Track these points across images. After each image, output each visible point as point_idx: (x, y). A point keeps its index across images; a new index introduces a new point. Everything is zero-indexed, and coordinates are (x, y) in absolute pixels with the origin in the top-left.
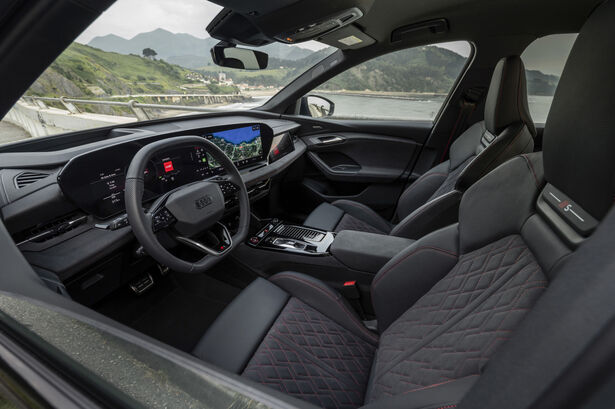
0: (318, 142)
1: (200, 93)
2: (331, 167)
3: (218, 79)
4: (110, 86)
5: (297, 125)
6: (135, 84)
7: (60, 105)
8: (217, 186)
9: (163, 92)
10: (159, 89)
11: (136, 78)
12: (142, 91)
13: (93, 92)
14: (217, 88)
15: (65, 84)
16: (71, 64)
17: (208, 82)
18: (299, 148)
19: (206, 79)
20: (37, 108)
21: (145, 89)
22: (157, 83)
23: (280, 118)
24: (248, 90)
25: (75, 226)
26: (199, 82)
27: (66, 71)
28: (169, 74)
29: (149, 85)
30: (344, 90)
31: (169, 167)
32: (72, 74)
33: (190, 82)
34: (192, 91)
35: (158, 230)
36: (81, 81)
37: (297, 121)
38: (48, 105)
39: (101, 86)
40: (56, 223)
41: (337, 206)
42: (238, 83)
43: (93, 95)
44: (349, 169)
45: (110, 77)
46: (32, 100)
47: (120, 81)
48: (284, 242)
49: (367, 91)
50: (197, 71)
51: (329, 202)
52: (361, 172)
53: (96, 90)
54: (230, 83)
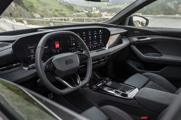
0: (137, 40)
1: (82, 17)
2: (143, 54)
3: (92, 10)
4: (43, 14)
5: (125, 31)
6: (54, 13)
7: (21, 21)
8: (77, 55)
9: (65, 17)
10: (64, 15)
11: (54, 10)
12: (56, 16)
13: (36, 16)
14: (91, 14)
15: (26, 13)
16: (29, 4)
17: (87, 12)
18: (125, 42)
19: (86, 10)
20: (12, 23)
21: (57, 15)
22: (63, 12)
23: (117, 27)
24: (106, 15)
25: (15, 67)
26: (82, 11)
27: (26, 7)
28: (69, 8)
29: (59, 13)
30: (162, 15)
31: (57, 46)
32: (29, 9)
33: (79, 12)
34: (79, 16)
35: (47, 71)
36: (32, 12)
37: (125, 28)
38: (17, 21)
39: (39, 14)
40: (9, 64)
41: (146, 76)
42: (102, 12)
43: (36, 18)
44: (154, 55)
45: (43, 10)
46: (12, 20)
47: (47, 12)
48: (110, 90)
49: (177, 15)
50: (82, 6)
51: (141, 73)
52: (162, 57)
53: (37, 15)
54: (98, 12)
